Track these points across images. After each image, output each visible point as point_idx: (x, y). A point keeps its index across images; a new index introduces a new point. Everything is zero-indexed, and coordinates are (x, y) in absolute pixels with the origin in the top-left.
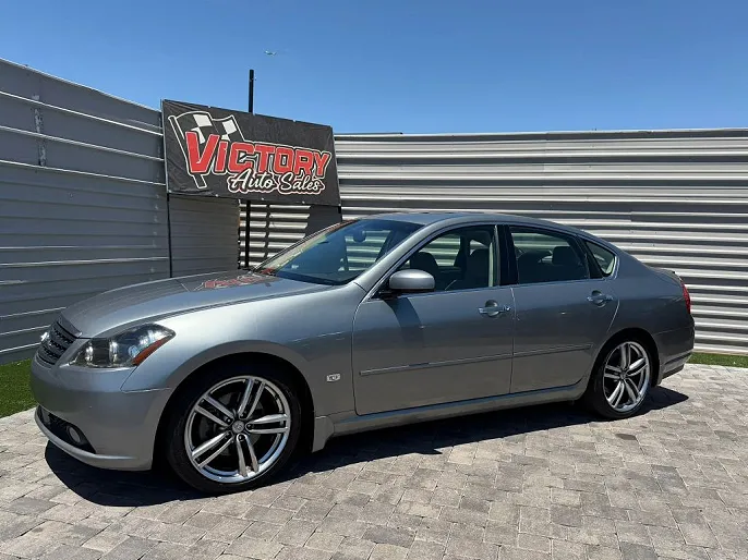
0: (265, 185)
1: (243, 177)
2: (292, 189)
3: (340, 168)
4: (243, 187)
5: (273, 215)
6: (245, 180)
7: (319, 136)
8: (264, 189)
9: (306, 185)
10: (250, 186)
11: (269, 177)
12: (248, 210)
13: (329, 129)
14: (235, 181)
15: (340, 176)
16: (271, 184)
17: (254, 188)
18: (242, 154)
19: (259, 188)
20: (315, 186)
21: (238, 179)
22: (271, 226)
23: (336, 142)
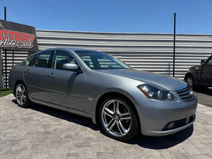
0: (12, 44)
1: (4, 41)
2: (22, 46)
3: (38, 40)
4: (4, 45)
5: (15, 55)
6: (5, 43)
7: (31, 30)
8: (12, 46)
9: (27, 45)
10: (7, 44)
11: (14, 42)
12: (6, 53)
13: (34, 28)
14: (1, 43)
15: (38, 43)
16: (14, 44)
17: (8, 45)
18: (3, 34)
19: (10, 45)
20: (30, 45)
21: (2, 42)
22: (14, 58)
23: (36, 32)
